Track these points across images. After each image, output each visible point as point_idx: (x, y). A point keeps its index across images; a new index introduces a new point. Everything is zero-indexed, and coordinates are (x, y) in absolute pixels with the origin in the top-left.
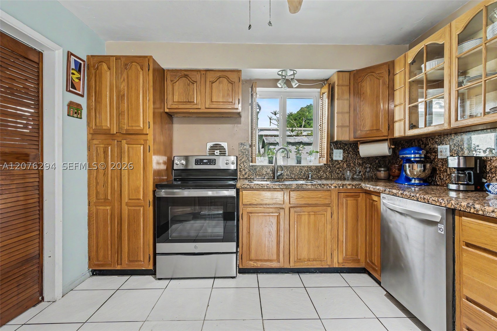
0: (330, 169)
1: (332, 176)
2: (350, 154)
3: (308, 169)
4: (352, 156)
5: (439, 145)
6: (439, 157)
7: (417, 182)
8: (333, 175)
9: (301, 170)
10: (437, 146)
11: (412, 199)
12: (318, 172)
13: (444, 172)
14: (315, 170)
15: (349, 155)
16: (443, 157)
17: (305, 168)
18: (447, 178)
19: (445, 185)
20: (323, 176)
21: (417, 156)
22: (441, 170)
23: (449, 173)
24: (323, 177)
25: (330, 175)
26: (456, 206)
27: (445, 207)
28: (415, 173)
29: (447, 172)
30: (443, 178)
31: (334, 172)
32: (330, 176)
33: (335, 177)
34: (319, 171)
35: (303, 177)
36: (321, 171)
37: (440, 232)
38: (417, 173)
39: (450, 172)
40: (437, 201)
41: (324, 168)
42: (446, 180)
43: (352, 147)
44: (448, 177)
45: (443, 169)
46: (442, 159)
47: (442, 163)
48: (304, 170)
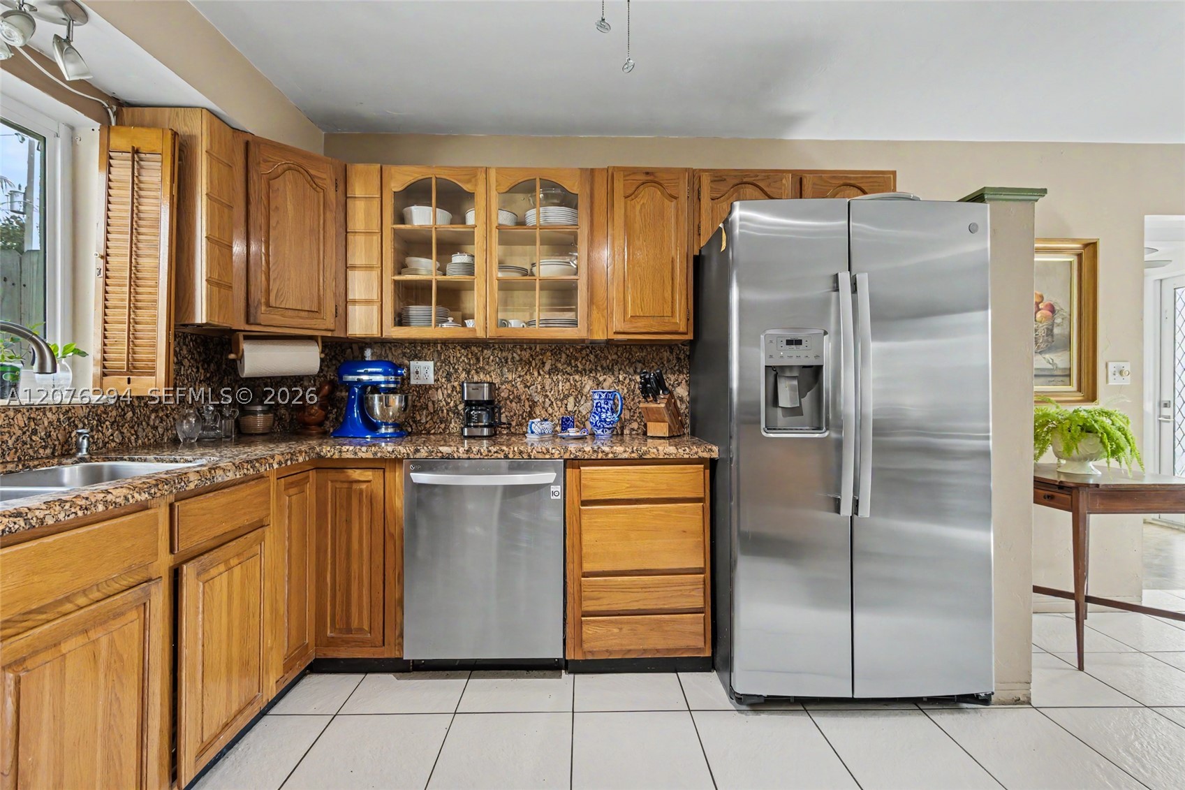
0: (134, 415)
1: (137, 436)
2: (182, 365)
3: (59, 420)
4: (189, 372)
5: (413, 360)
6: (413, 382)
7: (390, 430)
8: (140, 434)
9: (32, 424)
10: (406, 362)
11: (493, 457)
12: (97, 426)
13: (422, 408)
14: (86, 421)
15: (181, 368)
16: (420, 382)
17: (49, 414)
18: (428, 419)
19: (423, 432)
20: (113, 441)
21: (392, 378)
22: (416, 406)
23: (432, 411)
24: (113, 444)
25: (132, 435)
26: (578, 454)
27: (561, 458)
28: (391, 413)
29: (427, 408)
30: (420, 420)
31: (144, 423)
32: (133, 438)
33: (146, 440)
34: (100, 422)
35: (41, 451)
36: (107, 423)
37: (554, 497)
38: (393, 414)
39: (434, 408)
40: (545, 452)
41: (114, 413)
42: (427, 422)
43: (187, 346)
44: (429, 417)
45: (419, 404)
46: (416, 386)
47: (418, 392)
48: (46, 424)
